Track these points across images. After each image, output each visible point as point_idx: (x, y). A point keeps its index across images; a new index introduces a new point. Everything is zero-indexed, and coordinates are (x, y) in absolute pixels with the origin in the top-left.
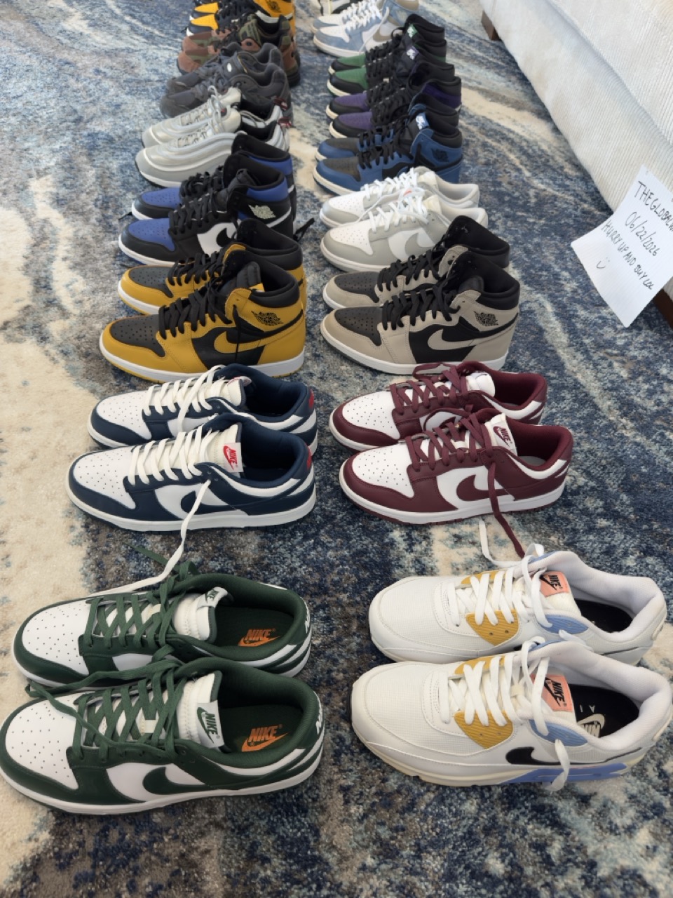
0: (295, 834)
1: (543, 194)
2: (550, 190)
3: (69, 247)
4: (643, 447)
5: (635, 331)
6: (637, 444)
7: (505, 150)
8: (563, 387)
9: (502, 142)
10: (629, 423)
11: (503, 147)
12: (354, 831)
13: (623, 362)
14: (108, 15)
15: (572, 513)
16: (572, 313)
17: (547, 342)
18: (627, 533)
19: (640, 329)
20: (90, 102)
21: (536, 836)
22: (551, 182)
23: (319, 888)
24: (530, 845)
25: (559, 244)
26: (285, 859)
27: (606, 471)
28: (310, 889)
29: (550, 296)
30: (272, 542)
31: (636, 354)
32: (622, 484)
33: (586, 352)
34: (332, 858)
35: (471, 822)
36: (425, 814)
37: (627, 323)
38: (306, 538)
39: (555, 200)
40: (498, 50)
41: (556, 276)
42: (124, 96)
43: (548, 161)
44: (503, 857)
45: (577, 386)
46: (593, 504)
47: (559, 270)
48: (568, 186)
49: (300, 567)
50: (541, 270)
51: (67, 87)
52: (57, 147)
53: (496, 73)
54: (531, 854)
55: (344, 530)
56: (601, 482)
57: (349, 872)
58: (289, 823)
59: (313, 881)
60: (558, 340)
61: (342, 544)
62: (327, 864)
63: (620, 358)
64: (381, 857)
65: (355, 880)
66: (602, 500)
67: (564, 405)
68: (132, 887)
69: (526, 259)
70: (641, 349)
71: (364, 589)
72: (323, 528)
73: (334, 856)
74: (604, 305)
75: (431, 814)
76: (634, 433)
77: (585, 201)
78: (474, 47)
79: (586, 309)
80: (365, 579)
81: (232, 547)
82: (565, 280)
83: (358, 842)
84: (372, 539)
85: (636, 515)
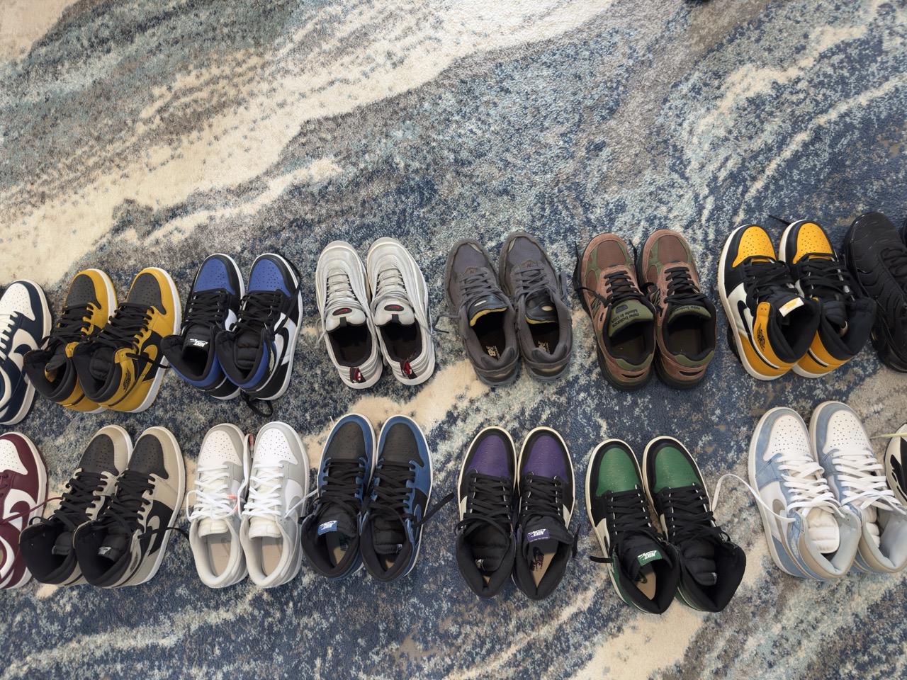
14: (807, 109)
16: (157, 663)
33: (103, 661)
41: (219, 667)
50: (221, 649)
51: (543, 130)
60: (119, 639)
69: (242, 637)
82: (207, 673)
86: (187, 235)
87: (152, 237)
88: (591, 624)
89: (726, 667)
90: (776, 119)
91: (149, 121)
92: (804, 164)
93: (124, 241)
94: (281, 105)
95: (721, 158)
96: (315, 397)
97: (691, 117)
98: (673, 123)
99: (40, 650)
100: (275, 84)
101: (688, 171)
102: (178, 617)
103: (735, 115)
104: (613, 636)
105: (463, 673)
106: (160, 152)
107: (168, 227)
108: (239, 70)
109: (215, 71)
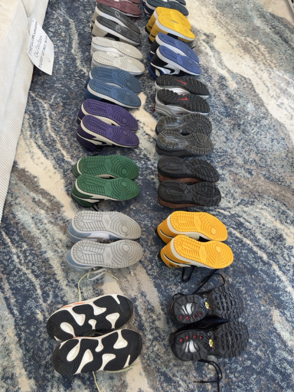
86: (204, 50)
87: (202, 42)
88: (59, 160)
89: (35, 202)
90: (273, 246)
91: (246, 40)
92: (251, 256)
93: (201, 36)
94: (256, 73)
95: (250, 220)
96: (146, 83)
97: (269, 210)
98: (265, 202)
99: (75, 25)
100: (264, 71)
101: (242, 206)
102: (80, 53)
103: (273, 228)
104: (54, 166)
105: (49, 122)
106: (234, 42)
107: (207, 46)
108: (268, 61)
109: (267, 55)
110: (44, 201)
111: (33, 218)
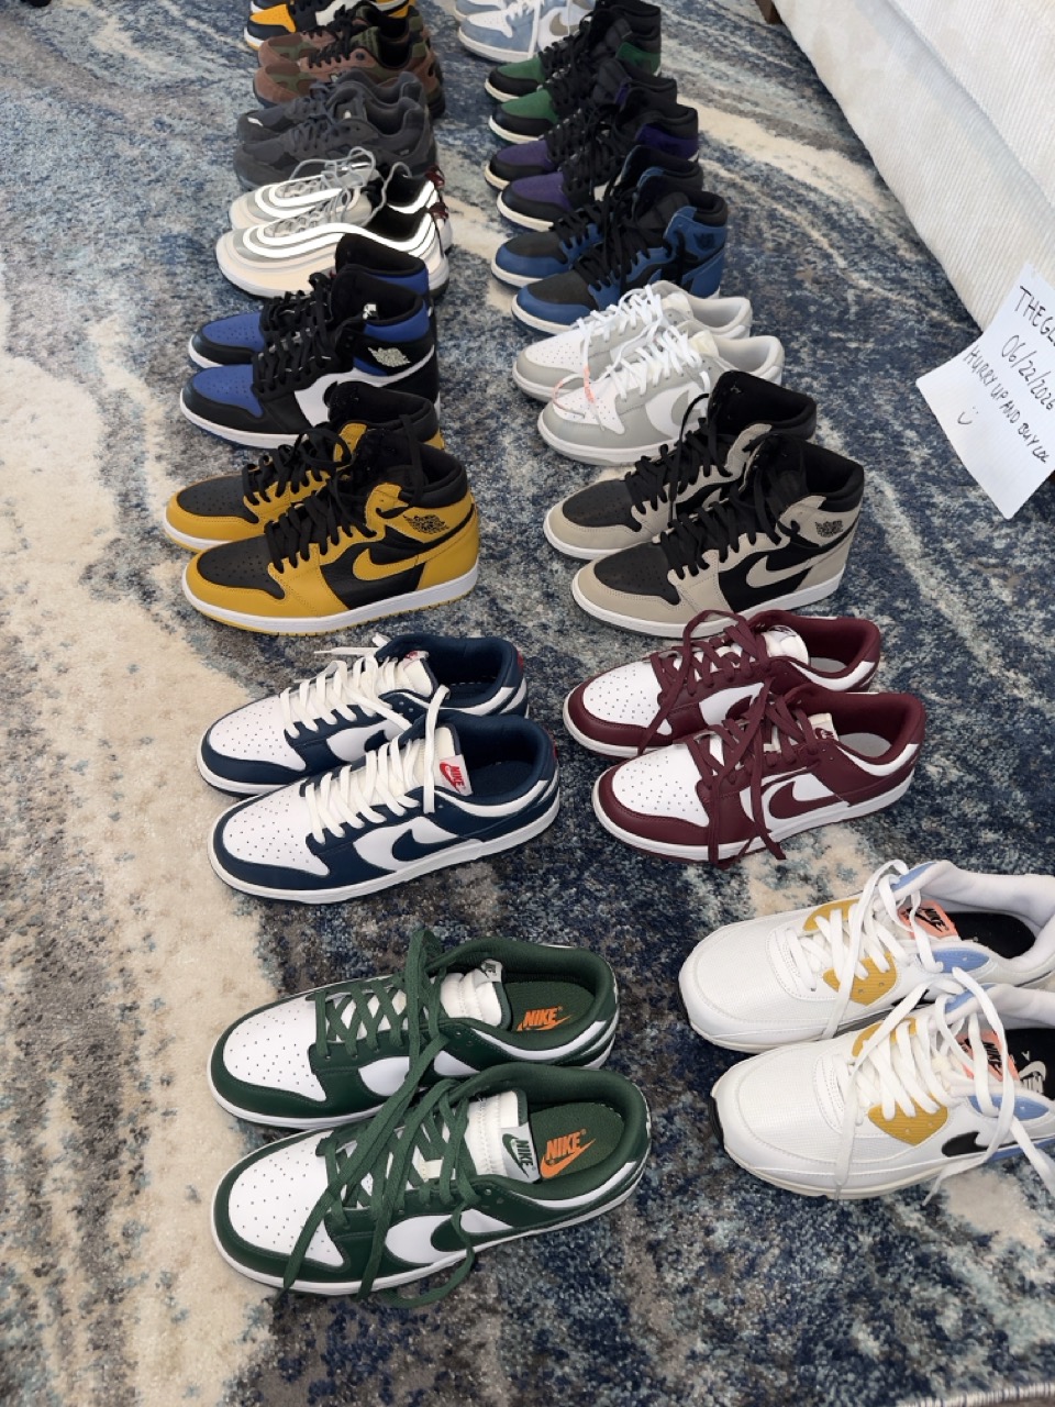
0: (596, 1315)
1: (867, 297)
2: (877, 289)
3: (161, 439)
4: (1042, 714)
5: (1020, 525)
6: (1034, 711)
7: (805, 223)
8: (920, 624)
9: (800, 209)
10: (1021, 677)
11: (801, 217)
12: (675, 1306)
13: (1004, 577)
14: (159, 18)
15: (944, 824)
16: (925, 499)
17: (890, 551)
18: (1025, 850)
19: (1028, 520)
20: (158, 181)
21: (922, 1300)
22: (880, 275)
23: (636, 1386)
24: (913, 1314)
25: (898, 384)
26: (587, 1351)
27: (990, 756)
28: (625, 1389)
29: (891, 473)
30: (517, 894)
31: (1024, 562)
32: (1014, 773)
33: (949, 565)
34: (649, 1345)
35: (831, 1285)
36: (770, 1278)
37: (1009, 513)
38: (565, 885)
39: (888, 308)
40: (780, 42)
41: (897, 438)
42: (205, 167)
43: (872, 238)
44: (876, 1333)
45: (939, 621)
46: (972, 809)
47: (901, 429)
48: (906, 281)
49: (562, 930)
50: (873, 428)
51: (117, 156)
52: (117, 264)
53: (782, 84)
54: (915, 1324)
55: (617, 870)
56: (983, 775)
57: (674, 1363)
58: (586, 1299)
59: (627, 1378)
60: (906, 547)
61: (616, 892)
62: (644, 1353)
63: (1000, 570)
64: (715, 1340)
65: (683, 1373)
66: (985, 803)
67: (922, 656)
68: (387, 1397)
69: (851, 414)
70: (1031, 554)
71: (655, 960)
72: (587, 868)
73: (651, 1342)
74: (973, 483)
75: (777, 1277)
76: (1030, 691)
77: (933, 306)
78: (742, 38)
79: (945, 492)
80: (655, 944)
81: (463, 906)
82: (911, 445)
83: (681, 1321)
84: (657, 882)
85: (1036, 822)
88: (732, 162)
89: (748, 101)
90: (166, 32)
95: (202, 60)
97: (143, 72)
98: (146, 82)
101: (211, 79)
103: (150, 51)
104: (740, 151)
110: (728, 101)
111: (738, 82)
